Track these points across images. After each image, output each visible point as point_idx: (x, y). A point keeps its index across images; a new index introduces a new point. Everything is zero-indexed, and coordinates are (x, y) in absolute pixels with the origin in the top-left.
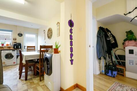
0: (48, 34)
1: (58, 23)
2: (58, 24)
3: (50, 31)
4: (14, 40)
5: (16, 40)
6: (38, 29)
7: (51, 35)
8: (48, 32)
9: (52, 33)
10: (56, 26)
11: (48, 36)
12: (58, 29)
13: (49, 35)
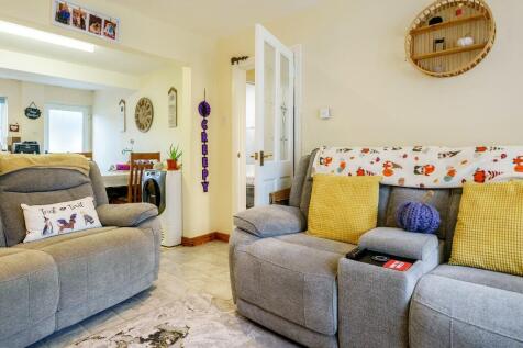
0: (137, 116)
1: (173, 89)
2: (173, 93)
3: (145, 107)
4: (11, 130)
5: (17, 130)
6: (93, 91)
7: (150, 121)
8: (137, 110)
9: (151, 113)
10: (167, 97)
11: (138, 122)
12: (171, 107)
13: (142, 120)
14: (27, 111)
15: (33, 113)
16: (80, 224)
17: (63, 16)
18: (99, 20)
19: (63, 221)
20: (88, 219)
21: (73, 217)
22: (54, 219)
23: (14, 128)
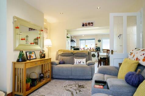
14: (98, 41)
15: (99, 41)
16: (82, 63)
17: (83, 25)
18: (90, 23)
19: (79, 62)
20: (83, 62)
21: (81, 62)
22: (78, 61)
23: (96, 44)
